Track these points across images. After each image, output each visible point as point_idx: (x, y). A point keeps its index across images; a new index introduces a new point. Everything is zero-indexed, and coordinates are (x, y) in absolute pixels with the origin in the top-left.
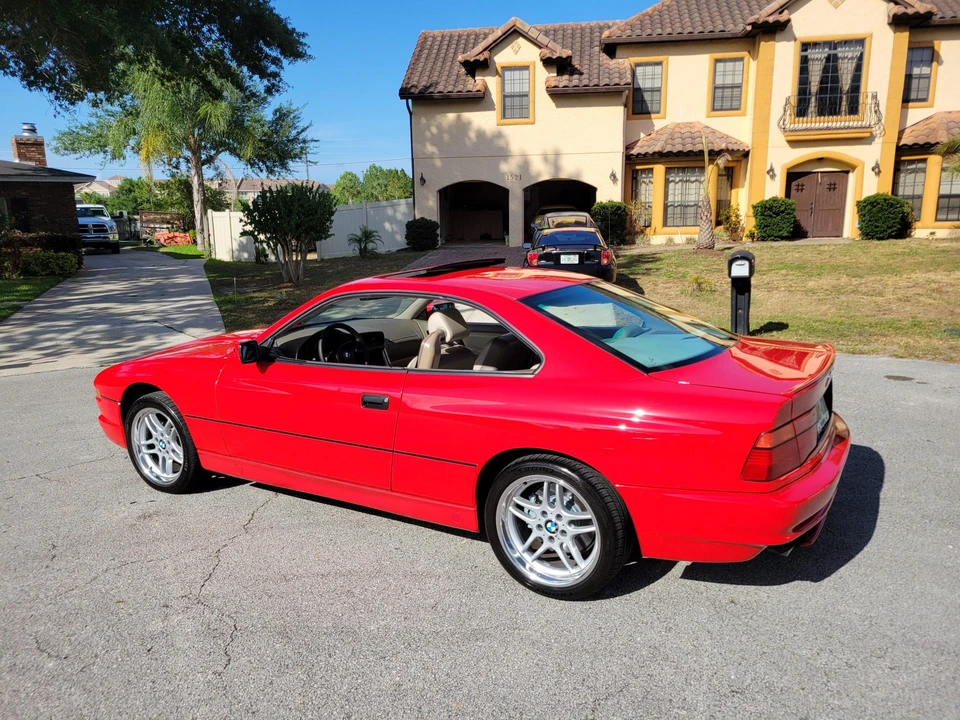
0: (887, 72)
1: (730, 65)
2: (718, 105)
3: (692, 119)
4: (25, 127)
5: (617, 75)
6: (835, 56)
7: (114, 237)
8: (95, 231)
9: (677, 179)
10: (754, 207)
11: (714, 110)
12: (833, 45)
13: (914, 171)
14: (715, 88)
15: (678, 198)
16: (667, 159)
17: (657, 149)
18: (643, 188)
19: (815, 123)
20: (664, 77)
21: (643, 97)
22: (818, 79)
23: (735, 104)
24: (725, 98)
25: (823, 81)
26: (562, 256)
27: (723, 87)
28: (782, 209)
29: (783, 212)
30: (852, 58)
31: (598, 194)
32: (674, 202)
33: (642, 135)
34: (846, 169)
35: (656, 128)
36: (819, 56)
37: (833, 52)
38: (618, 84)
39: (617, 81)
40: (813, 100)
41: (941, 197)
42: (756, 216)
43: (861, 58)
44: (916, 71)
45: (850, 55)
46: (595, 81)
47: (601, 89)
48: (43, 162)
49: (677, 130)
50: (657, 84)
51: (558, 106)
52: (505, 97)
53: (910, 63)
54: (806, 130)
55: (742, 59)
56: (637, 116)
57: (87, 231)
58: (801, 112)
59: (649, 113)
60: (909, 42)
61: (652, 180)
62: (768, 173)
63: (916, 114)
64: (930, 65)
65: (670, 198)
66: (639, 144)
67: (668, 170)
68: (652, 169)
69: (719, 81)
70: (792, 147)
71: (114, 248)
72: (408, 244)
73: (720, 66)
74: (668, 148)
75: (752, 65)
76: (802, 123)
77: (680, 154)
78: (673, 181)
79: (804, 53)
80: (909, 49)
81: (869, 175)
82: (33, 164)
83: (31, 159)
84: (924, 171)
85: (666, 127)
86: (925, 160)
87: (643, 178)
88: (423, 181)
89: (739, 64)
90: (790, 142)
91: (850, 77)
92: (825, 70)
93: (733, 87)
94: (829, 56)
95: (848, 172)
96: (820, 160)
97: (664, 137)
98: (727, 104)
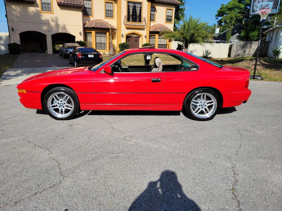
0: (147, 12)
1: (109, 4)
2: (107, 15)
3: (101, 19)
5: (79, 2)
6: (135, 6)
9: (99, 36)
10: (119, 45)
11: (106, 17)
12: (134, 3)
13: (153, 38)
14: (106, 10)
15: (99, 41)
16: (95, 30)
17: (93, 26)
18: (88, 38)
19: (132, 24)
20: (92, 4)
21: (86, 10)
22: (132, 11)
23: (112, 16)
24: (109, 14)
25: (133, 12)
26: (89, 55)
27: (108, 10)
28: (126, 46)
29: (127, 47)
30: (139, 7)
31: (76, 38)
32: (98, 42)
33: (87, 22)
34: (139, 36)
35: (91, 20)
36: (132, 5)
37: (135, 5)
38: (80, 5)
39: (80, 4)
40: (131, 17)
41: (159, 45)
42: (120, 47)
43: (141, 7)
44: (152, 13)
45: (138, 6)
46: (73, 3)
47: (75, 5)
49: (97, 21)
50: (90, 7)
51: (61, 9)
52: (42, 3)
53: (151, 11)
54: (130, 25)
55: (112, 3)
56: (85, 16)
58: (128, 20)
59: (89, 15)
60: (151, 6)
61: (91, 35)
62: (122, 36)
63: (153, 24)
64: (154, 12)
65: (97, 41)
66: (86, 24)
67: (96, 33)
68: (91, 32)
69: (107, 9)
70: (127, 29)
72: (9, 52)
73: (107, 4)
74: (96, 26)
75: (115, 5)
76: (129, 23)
77: (99, 28)
78: (97, 36)
79: (128, 4)
80: (151, 7)
81: (144, 38)
84: (155, 38)
85: (94, 20)
86: (155, 35)
87: (88, 35)
88: (13, 30)
89: (112, 4)
90: (126, 28)
91: (139, 12)
92: (133, 9)
93: (111, 11)
94: (134, 6)
95: (139, 37)
96: (133, 34)
97: (94, 23)
98: (109, 15)
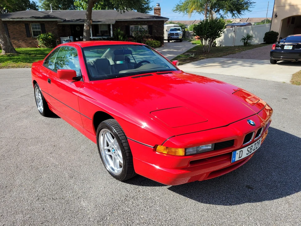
4: (157, 4)
7: (180, 37)
8: (176, 35)
26: (285, 46)
48: (160, 14)
57: (173, 35)
71: (181, 41)
72: (264, 41)
82: (157, 15)
83: (157, 14)
88: (276, 16)
